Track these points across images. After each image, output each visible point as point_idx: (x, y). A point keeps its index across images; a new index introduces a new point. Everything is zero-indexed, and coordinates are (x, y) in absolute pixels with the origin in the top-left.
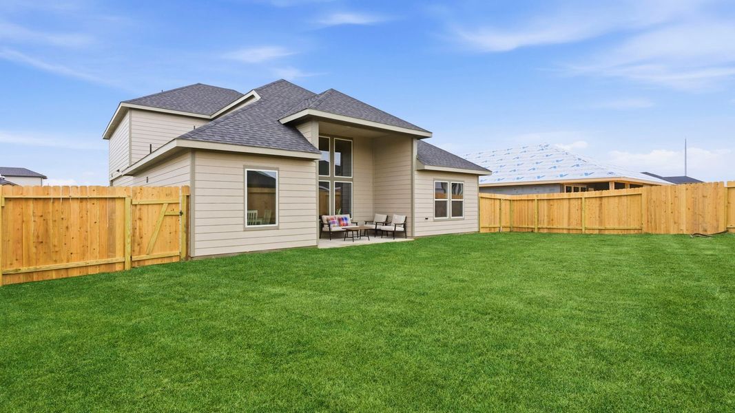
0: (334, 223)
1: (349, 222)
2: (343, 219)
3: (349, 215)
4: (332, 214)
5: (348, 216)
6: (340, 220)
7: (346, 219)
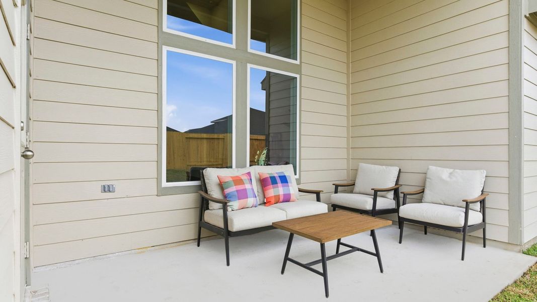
0: (242, 195)
1: (293, 189)
2: (273, 180)
3: (290, 166)
4: (241, 165)
5: (287, 170)
6: (264, 183)
7: (284, 179)
